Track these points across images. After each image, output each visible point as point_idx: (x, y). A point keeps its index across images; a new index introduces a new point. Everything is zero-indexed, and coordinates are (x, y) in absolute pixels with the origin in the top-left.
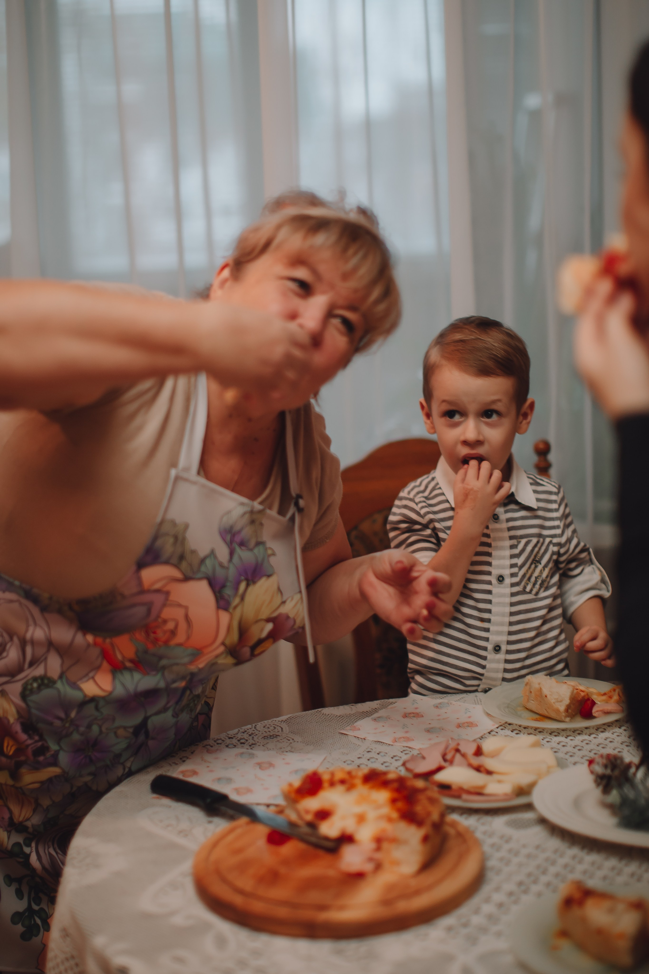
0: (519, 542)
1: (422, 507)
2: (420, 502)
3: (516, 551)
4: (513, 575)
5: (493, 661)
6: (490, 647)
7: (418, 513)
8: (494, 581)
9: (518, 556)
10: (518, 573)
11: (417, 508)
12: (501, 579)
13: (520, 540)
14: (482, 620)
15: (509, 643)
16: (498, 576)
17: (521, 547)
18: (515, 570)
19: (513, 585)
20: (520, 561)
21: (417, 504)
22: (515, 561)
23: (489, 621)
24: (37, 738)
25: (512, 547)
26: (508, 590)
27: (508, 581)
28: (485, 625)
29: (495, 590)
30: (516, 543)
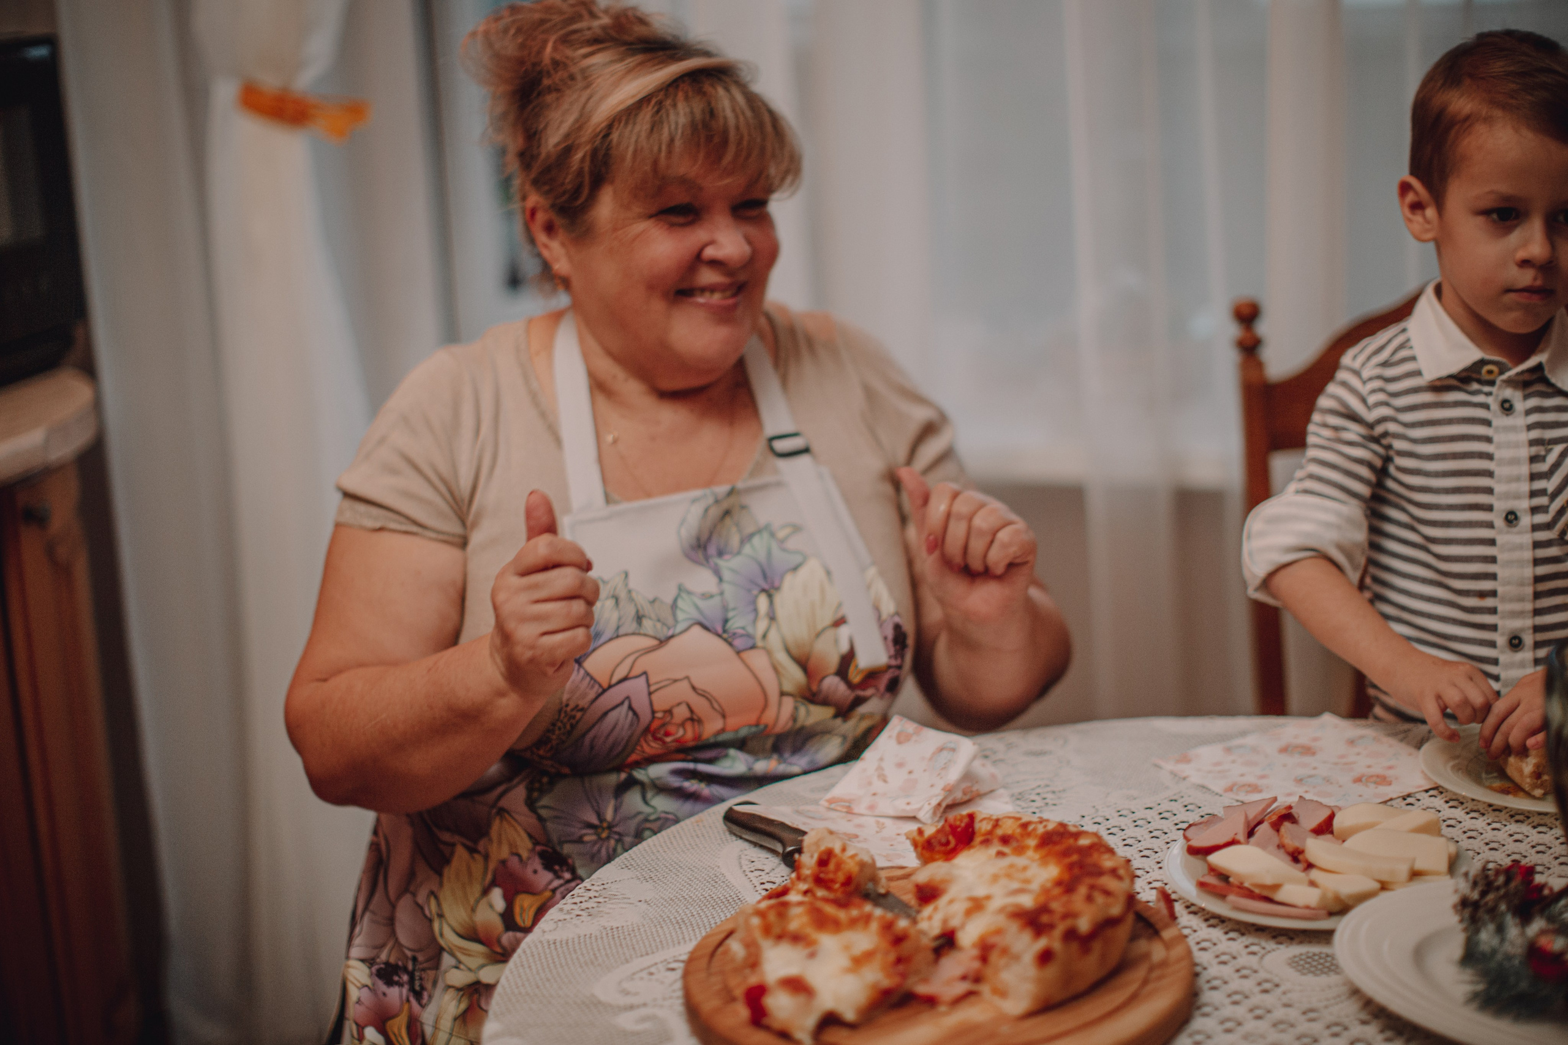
0: (1549, 451)
1: (1373, 391)
2: (1371, 379)
3: (1544, 467)
4: (1534, 510)
5: (1511, 666)
6: (1501, 639)
7: (1364, 401)
8: (1499, 522)
9: (1547, 475)
10: (1548, 507)
11: (1364, 390)
12: (1511, 518)
13: (1550, 447)
14: (1482, 595)
15: (1537, 629)
16: (1504, 515)
17: (1552, 458)
18: (1543, 501)
19: (1535, 528)
20: (1551, 485)
21: (1364, 382)
22: (1539, 485)
23: (1493, 593)
24: (567, 876)
25: (1533, 459)
26: (1527, 538)
27: (1526, 520)
28: (1489, 602)
29: (1500, 540)
30: (1543, 453)
